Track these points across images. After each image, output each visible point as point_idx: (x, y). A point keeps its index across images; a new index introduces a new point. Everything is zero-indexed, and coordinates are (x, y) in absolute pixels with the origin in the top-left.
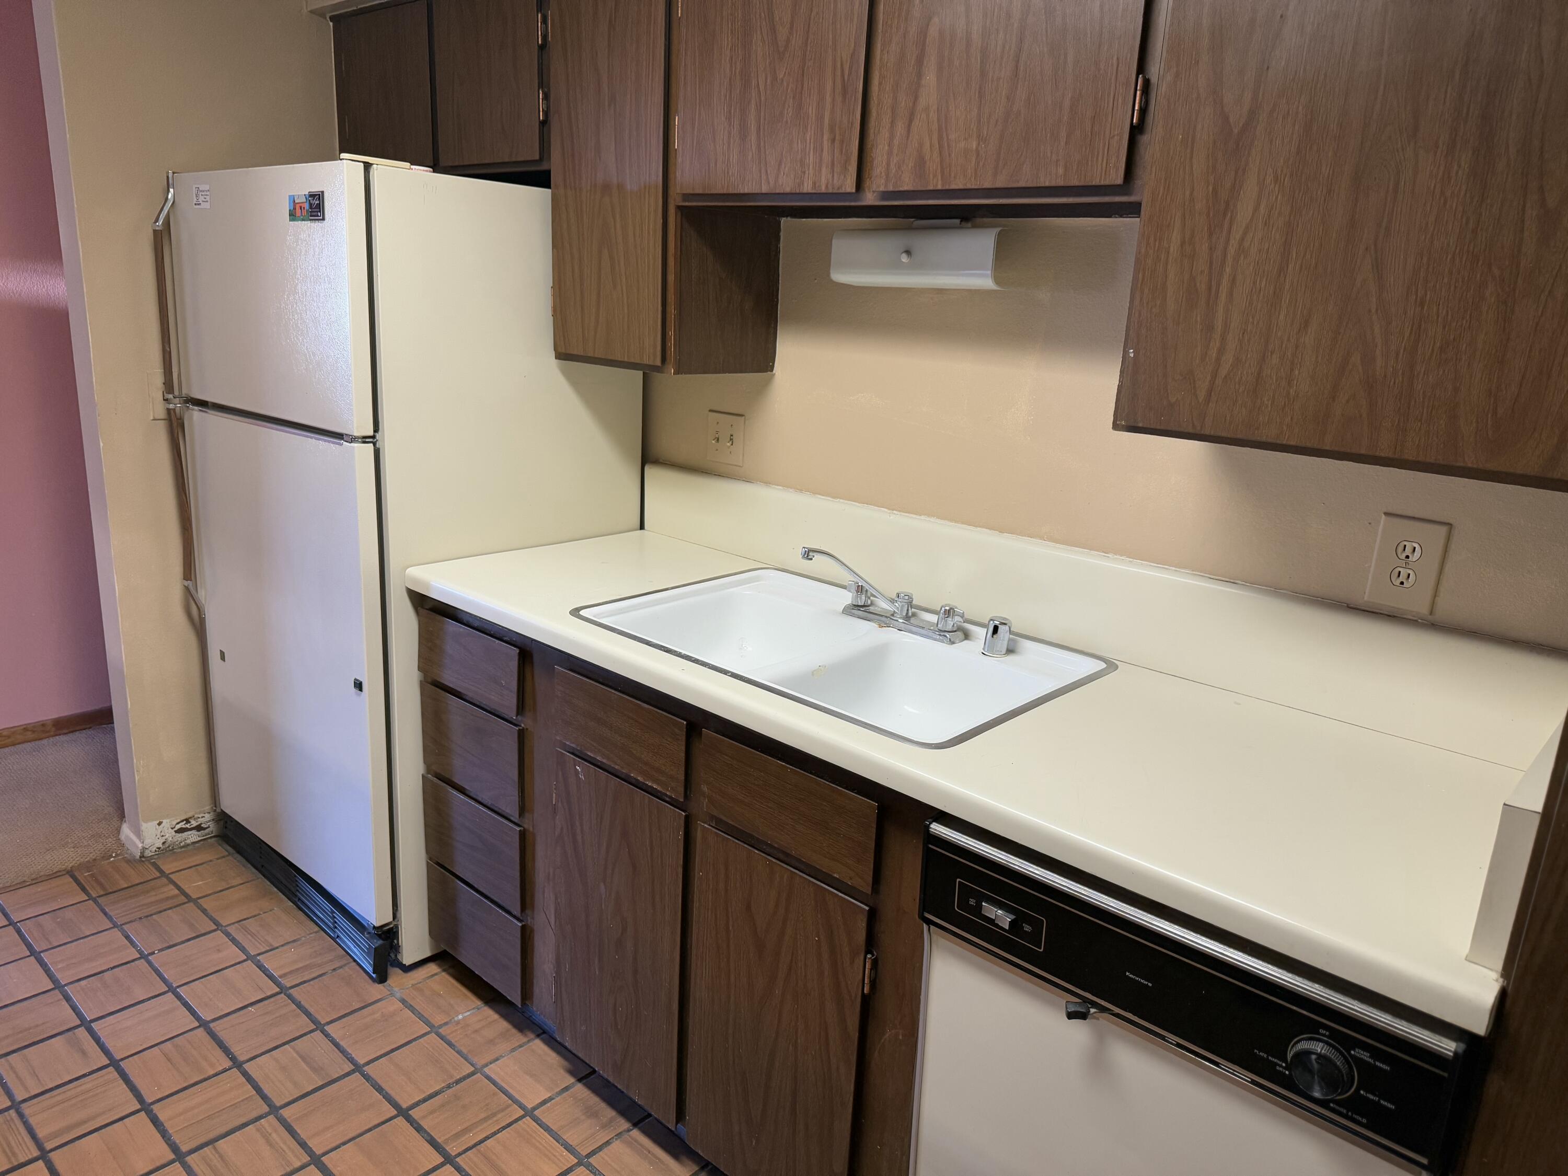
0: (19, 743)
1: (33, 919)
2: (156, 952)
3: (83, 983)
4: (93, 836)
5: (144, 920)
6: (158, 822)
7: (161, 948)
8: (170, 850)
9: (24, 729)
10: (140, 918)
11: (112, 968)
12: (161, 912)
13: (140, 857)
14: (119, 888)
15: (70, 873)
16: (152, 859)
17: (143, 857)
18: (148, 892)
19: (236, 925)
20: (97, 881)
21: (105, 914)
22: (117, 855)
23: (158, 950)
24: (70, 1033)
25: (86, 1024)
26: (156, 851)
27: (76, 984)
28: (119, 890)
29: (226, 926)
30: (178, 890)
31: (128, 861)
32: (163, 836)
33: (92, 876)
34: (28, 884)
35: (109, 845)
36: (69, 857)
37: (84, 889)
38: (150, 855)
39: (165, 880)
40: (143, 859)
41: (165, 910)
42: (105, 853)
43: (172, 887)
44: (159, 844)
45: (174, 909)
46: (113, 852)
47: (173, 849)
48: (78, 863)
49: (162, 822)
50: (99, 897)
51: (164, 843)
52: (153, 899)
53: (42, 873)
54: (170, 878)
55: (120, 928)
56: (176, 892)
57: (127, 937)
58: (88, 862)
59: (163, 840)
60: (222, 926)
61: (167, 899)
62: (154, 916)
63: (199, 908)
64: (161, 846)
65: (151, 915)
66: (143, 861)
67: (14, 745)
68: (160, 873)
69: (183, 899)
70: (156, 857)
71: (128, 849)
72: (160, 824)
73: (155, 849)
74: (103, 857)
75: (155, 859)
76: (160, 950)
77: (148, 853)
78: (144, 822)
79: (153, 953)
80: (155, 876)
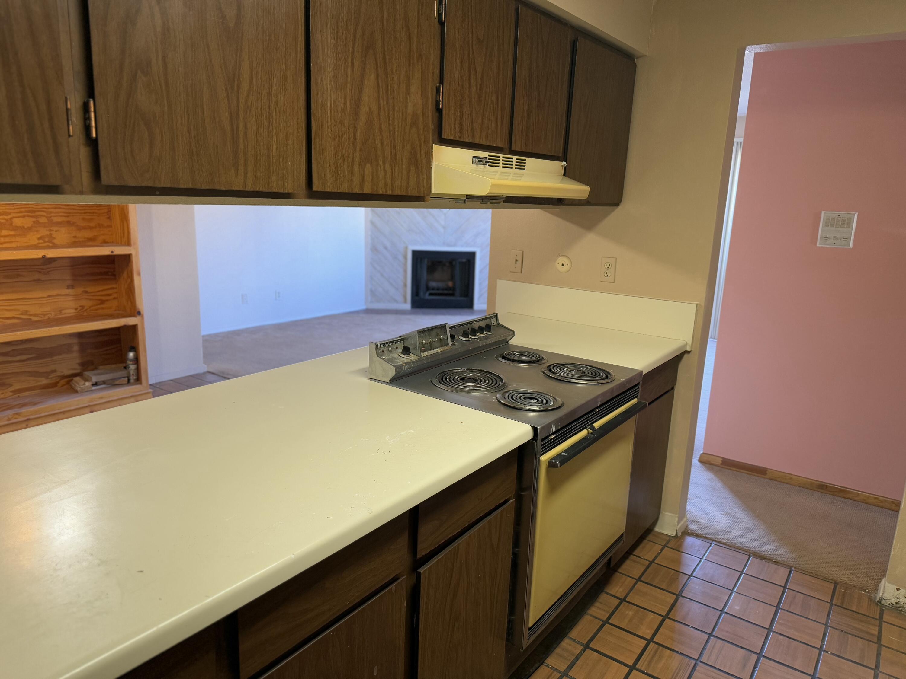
0: (885, 508)
1: (795, 592)
2: (829, 653)
3: (781, 637)
4: (867, 574)
5: (843, 633)
6: (897, 587)
7: (834, 653)
8: (899, 610)
9: (892, 502)
10: (842, 631)
11: (800, 642)
12: (855, 636)
13: (878, 602)
14: (850, 609)
15: (836, 584)
16: (884, 607)
17: (880, 602)
18: (862, 621)
19: (887, 676)
20: (844, 597)
21: (829, 615)
22: (868, 592)
23: (831, 653)
24: (750, 653)
25: (760, 655)
26: (889, 604)
27: (778, 635)
28: (849, 610)
29: (880, 672)
30: (878, 633)
31: (870, 599)
32: (897, 598)
33: (844, 593)
34: (812, 575)
35: (869, 584)
36: (843, 575)
37: (833, 597)
38: (885, 604)
39: (878, 623)
40: (879, 604)
41: (859, 637)
42: (863, 587)
43: (877, 629)
44: (893, 601)
45: (864, 641)
46: (867, 589)
47: (901, 611)
48: (845, 582)
49: (900, 589)
50: (836, 605)
51: (896, 603)
52: (860, 627)
53: (823, 575)
54: (882, 624)
55: (826, 627)
56: (876, 633)
57: (825, 634)
58: (850, 585)
59: (897, 600)
60: (879, 670)
61: (868, 633)
62: (850, 636)
63: (878, 651)
64: (894, 603)
65: (850, 634)
66: (878, 605)
67: (882, 507)
68: (880, 617)
69: (876, 640)
70: (888, 608)
71: (877, 593)
72: (898, 589)
73: (889, 602)
74: (860, 588)
75: (885, 608)
76: (832, 654)
77: (883, 602)
78: (888, 582)
79: (827, 652)
80: (875, 617)
